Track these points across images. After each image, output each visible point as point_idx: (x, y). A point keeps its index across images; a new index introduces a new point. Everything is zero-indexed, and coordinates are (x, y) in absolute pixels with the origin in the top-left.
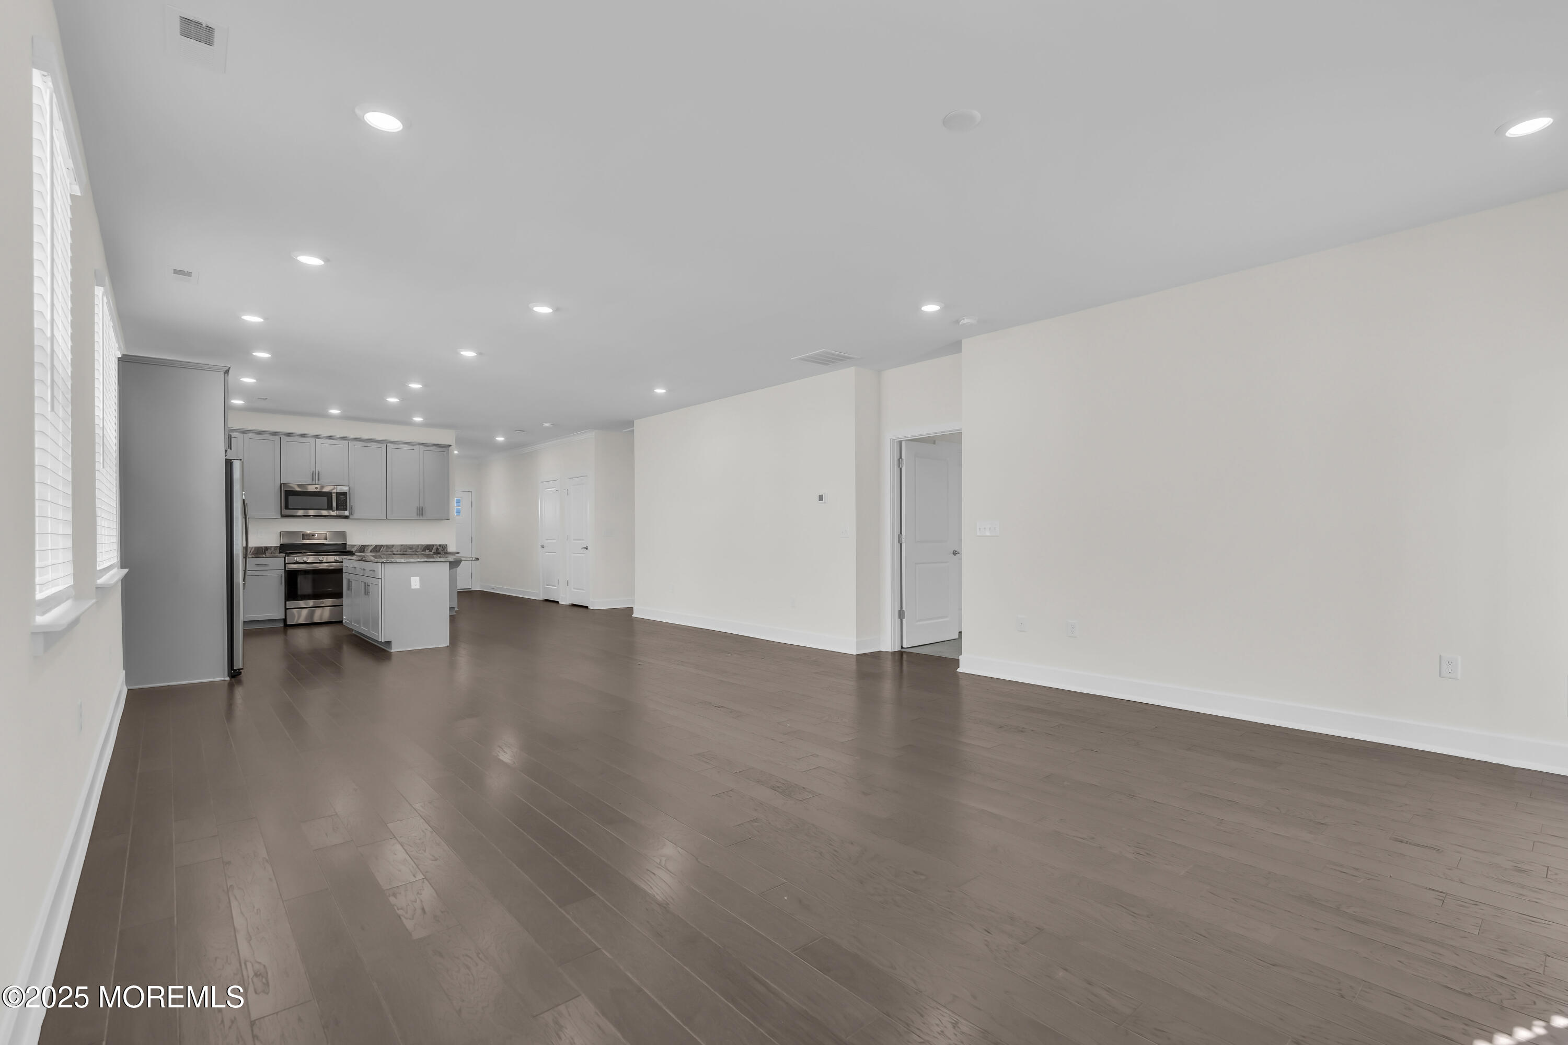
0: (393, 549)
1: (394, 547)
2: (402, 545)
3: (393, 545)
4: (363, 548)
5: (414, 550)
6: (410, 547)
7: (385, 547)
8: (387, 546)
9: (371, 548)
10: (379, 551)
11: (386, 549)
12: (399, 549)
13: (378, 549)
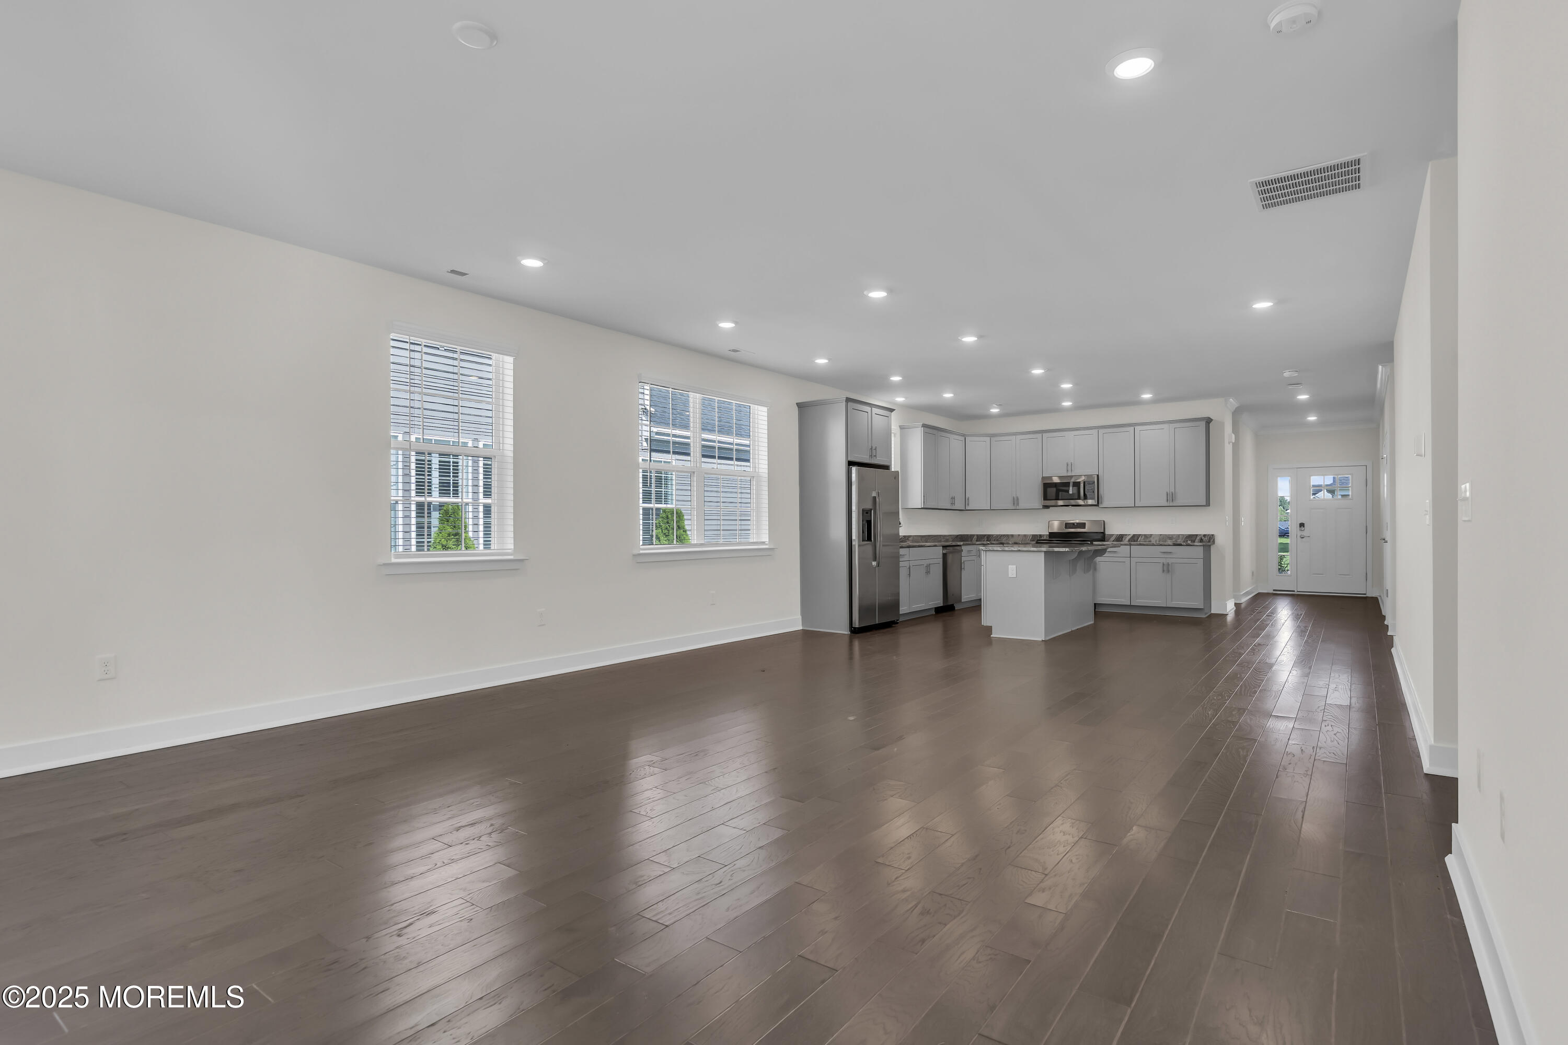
0: (1151, 539)
1: (1152, 537)
2: (1161, 535)
3: (1151, 535)
4: (1120, 538)
5: (1174, 540)
6: (1170, 537)
7: (1143, 537)
8: (1145, 535)
9: (1130, 537)
10: (1137, 541)
11: (1144, 539)
12: (1157, 539)
13: (1136, 538)
